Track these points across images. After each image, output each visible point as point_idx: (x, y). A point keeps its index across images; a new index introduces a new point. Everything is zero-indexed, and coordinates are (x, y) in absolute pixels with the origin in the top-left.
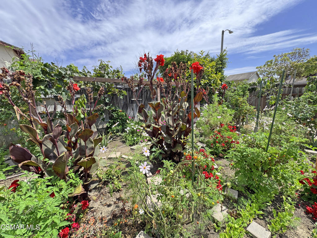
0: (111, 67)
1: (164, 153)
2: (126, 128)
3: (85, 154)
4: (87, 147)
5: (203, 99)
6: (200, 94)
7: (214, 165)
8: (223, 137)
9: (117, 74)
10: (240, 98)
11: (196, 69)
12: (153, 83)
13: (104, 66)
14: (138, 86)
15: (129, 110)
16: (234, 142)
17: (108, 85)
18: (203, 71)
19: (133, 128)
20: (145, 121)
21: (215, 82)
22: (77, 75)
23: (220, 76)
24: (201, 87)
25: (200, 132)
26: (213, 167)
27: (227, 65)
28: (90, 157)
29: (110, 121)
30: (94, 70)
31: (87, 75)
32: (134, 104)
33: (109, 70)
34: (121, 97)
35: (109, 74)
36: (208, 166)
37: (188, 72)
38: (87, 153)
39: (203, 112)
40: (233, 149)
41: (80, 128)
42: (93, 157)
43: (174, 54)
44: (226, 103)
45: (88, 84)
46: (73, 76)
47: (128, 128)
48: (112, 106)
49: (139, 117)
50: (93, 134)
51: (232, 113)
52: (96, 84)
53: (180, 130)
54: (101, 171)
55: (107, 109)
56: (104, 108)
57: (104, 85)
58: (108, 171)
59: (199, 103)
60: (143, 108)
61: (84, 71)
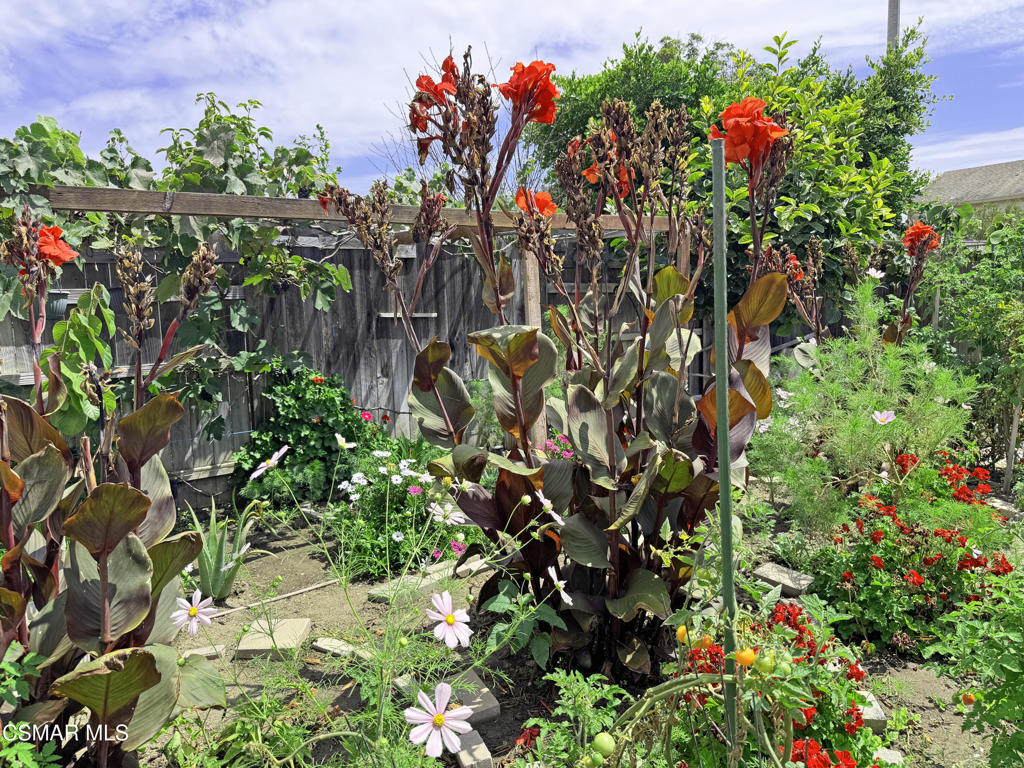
0: (265, 134)
1: (561, 624)
2: (347, 476)
3: (97, 632)
4: (114, 588)
5: (789, 310)
6: (772, 282)
7: (863, 700)
8: (911, 533)
9: (296, 169)
10: (1007, 300)
11: (749, 137)
12: (495, 223)
13: (227, 129)
14: (416, 238)
15: (363, 374)
16: (977, 563)
17: (244, 232)
18: (788, 147)
19: (384, 478)
20: (454, 436)
21: (858, 210)
22: (71, 179)
23: (885, 178)
24: (777, 239)
25: (777, 500)
26: (853, 712)
27: (925, 115)
28: (128, 651)
29: (255, 435)
30: (169, 150)
31: (127, 180)
32: (392, 342)
33: (252, 148)
34: (320, 304)
35: (251, 170)
36: (822, 705)
37: (703, 154)
38: (109, 628)
39: (790, 384)
40: (971, 608)
41: (73, 480)
42: (147, 649)
43: (621, 57)
44: (926, 330)
45: (134, 231)
46: (52, 185)
47: (357, 477)
48: (269, 351)
49: (416, 416)
50: (150, 514)
51: (960, 391)
52: (177, 230)
53: (652, 491)
54: (195, 728)
55: (238, 368)
56: (224, 363)
57: (225, 231)
58: (232, 731)
59: (764, 335)
60: (441, 362)
61: (112, 159)
